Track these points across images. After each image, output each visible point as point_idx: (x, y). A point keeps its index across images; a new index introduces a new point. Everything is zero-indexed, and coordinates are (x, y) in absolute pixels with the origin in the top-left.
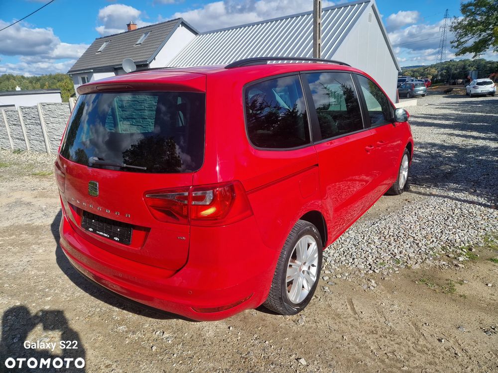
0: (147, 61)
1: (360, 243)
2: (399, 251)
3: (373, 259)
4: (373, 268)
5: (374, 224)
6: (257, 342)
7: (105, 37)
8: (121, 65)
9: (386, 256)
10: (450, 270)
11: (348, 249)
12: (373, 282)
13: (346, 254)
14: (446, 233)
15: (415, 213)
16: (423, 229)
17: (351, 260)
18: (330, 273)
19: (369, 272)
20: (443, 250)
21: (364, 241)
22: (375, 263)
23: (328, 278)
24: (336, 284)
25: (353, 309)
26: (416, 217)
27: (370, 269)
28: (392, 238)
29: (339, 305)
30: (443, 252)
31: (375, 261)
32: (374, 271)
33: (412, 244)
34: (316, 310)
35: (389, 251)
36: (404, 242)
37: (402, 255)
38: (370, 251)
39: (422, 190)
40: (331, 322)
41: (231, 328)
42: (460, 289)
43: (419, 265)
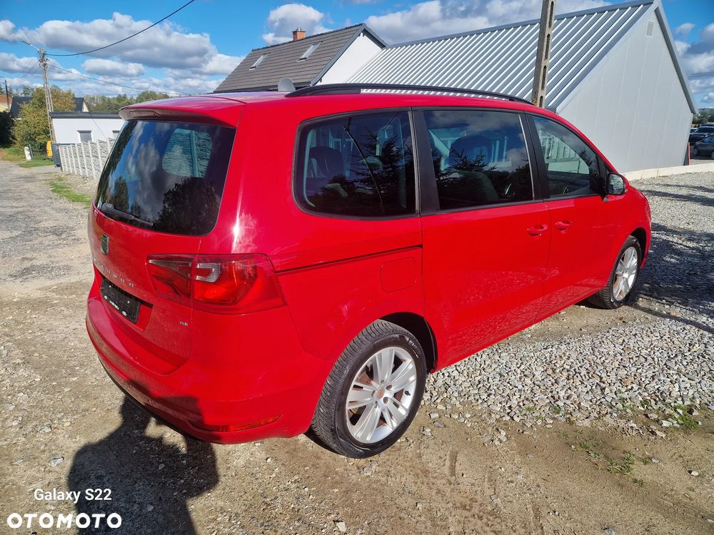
0: (310, 82)
1: (510, 374)
2: (567, 395)
3: (519, 400)
4: (512, 413)
5: (546, 349)
6: (294, 485)
7: (264, 48)
8: (277, 86)
9: (542, 399)
10: (638, 439)
11: (488, 379)
12: (503, 433)
13: (481, 385)
14: (659, 380)
15: (624, 341)
16: (624, 367)
17: (484, 396)
18: (444, 408)
19: (504, 419)
20: (643, 406)
21: (519, 371)
22: (520, 406)
23: (437, 415)
24: (445, 426)
25: (453, 468)
26: (622, 347)
27: (508, 413)
28: (565, 374)
29: (434, 459)
30: (641, 408)
31: (521, 404)
32: (512, 418)
33: (594, 387)
34: (397, 459)
35: (551, 392)
36: (582, 383)
37: (568, 402)
38: (520, 387)
39: (656, 307)
40: (411, 478)
41: (269, 460)
42: (639, 471)
43: (591, 421)
